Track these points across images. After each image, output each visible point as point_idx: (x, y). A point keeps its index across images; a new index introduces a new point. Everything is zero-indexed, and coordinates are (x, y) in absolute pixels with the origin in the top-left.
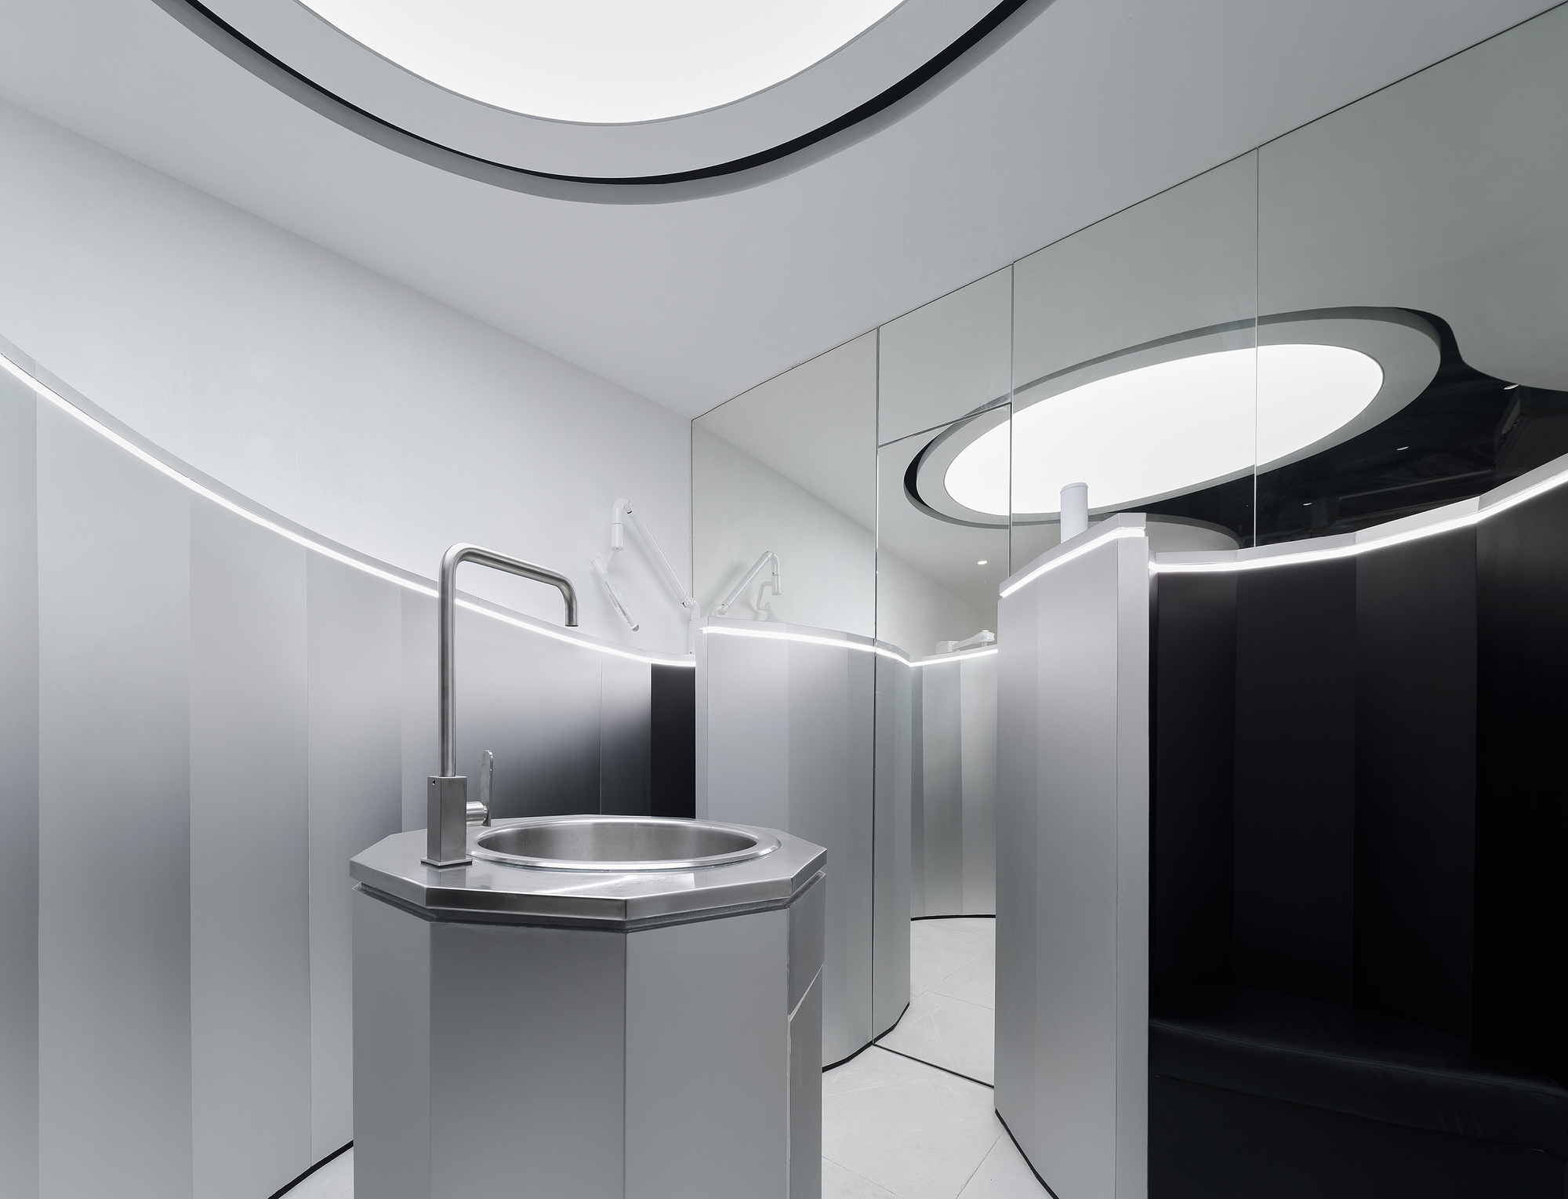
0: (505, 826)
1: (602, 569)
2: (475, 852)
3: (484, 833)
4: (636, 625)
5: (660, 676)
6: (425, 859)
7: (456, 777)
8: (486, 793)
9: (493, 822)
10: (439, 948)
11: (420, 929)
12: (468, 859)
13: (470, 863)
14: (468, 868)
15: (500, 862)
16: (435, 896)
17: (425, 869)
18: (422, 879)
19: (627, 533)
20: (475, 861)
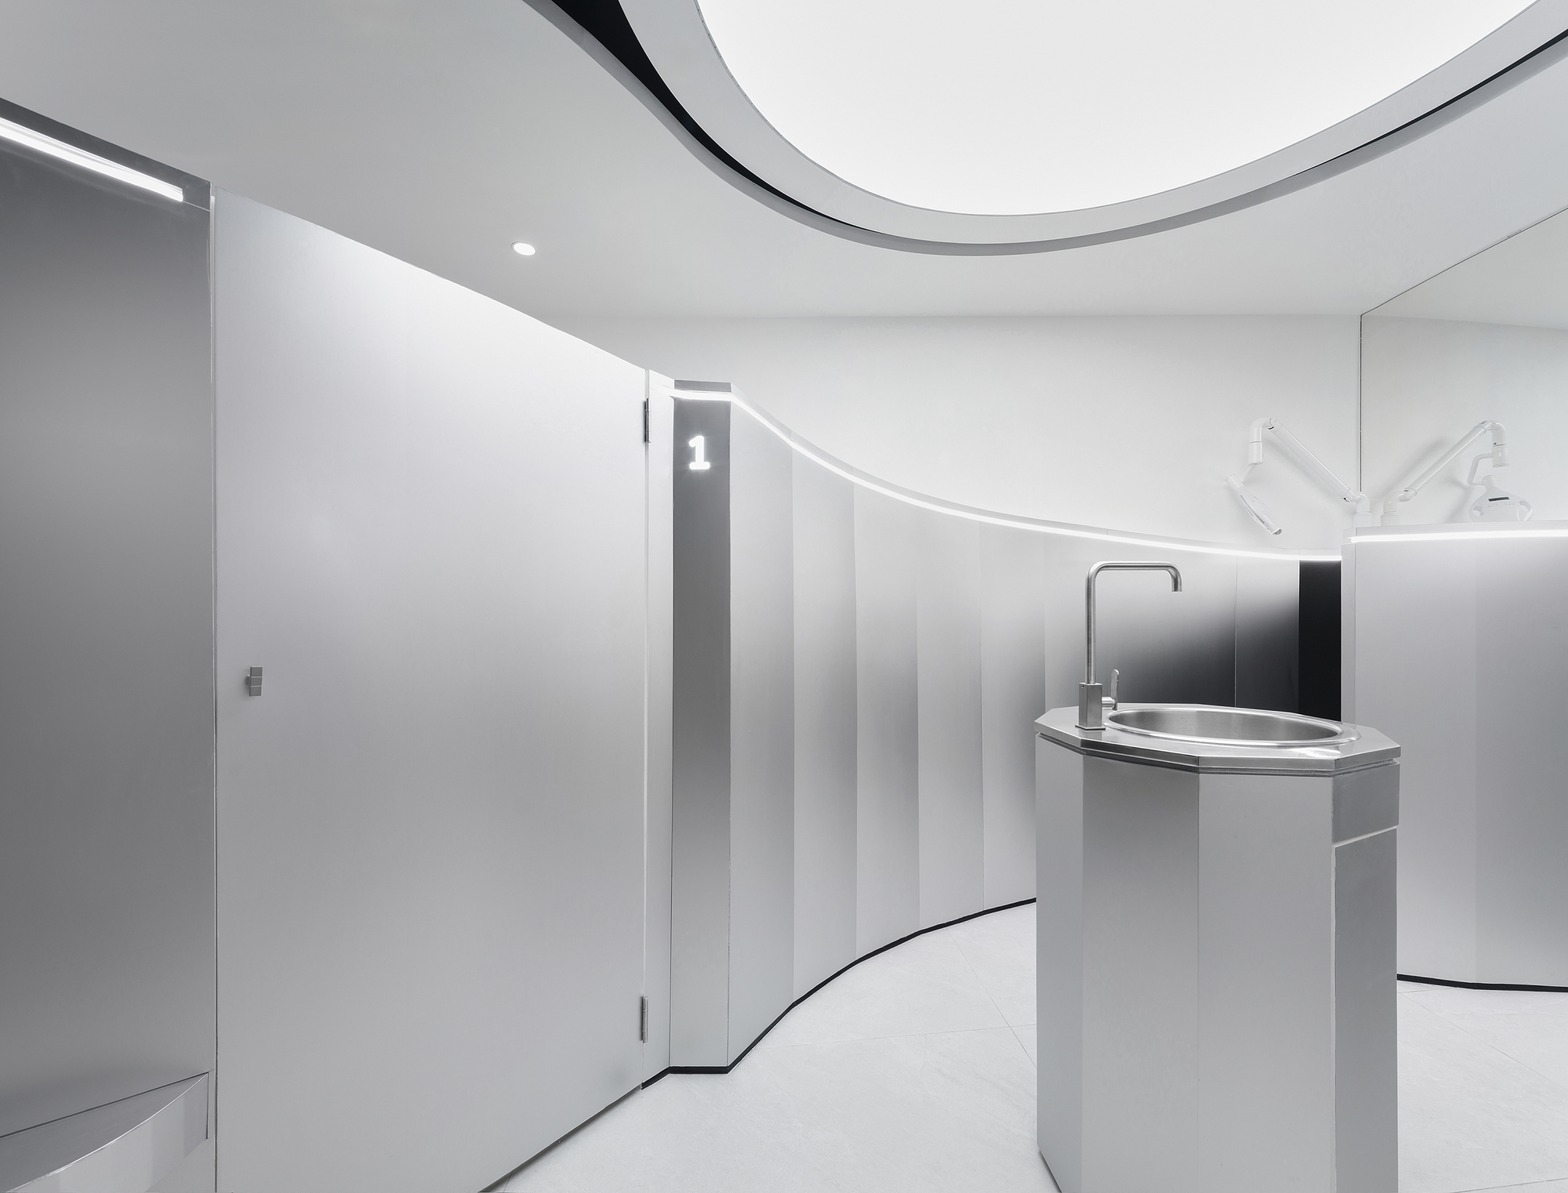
0: (1128, 708)
1: (1237, 483)
2: (1107, 723)
3: (1112, 713)
4: (1278, 529)
5: (1309, 573)
6: (1078, 725)
7: (1096, 684)
8: (1114, 692)
9: (1119, 705)
10: (1087, 768)
11: (1079, 758)
12: (1103, 727)
13: (1104, 729)
14: (1103, 732)
15: (1123, 730)
16: (1085, 743)
17: (1078, 729)
18: (1077, 734)
19: (1269, 444)
20: (1107, 728)
